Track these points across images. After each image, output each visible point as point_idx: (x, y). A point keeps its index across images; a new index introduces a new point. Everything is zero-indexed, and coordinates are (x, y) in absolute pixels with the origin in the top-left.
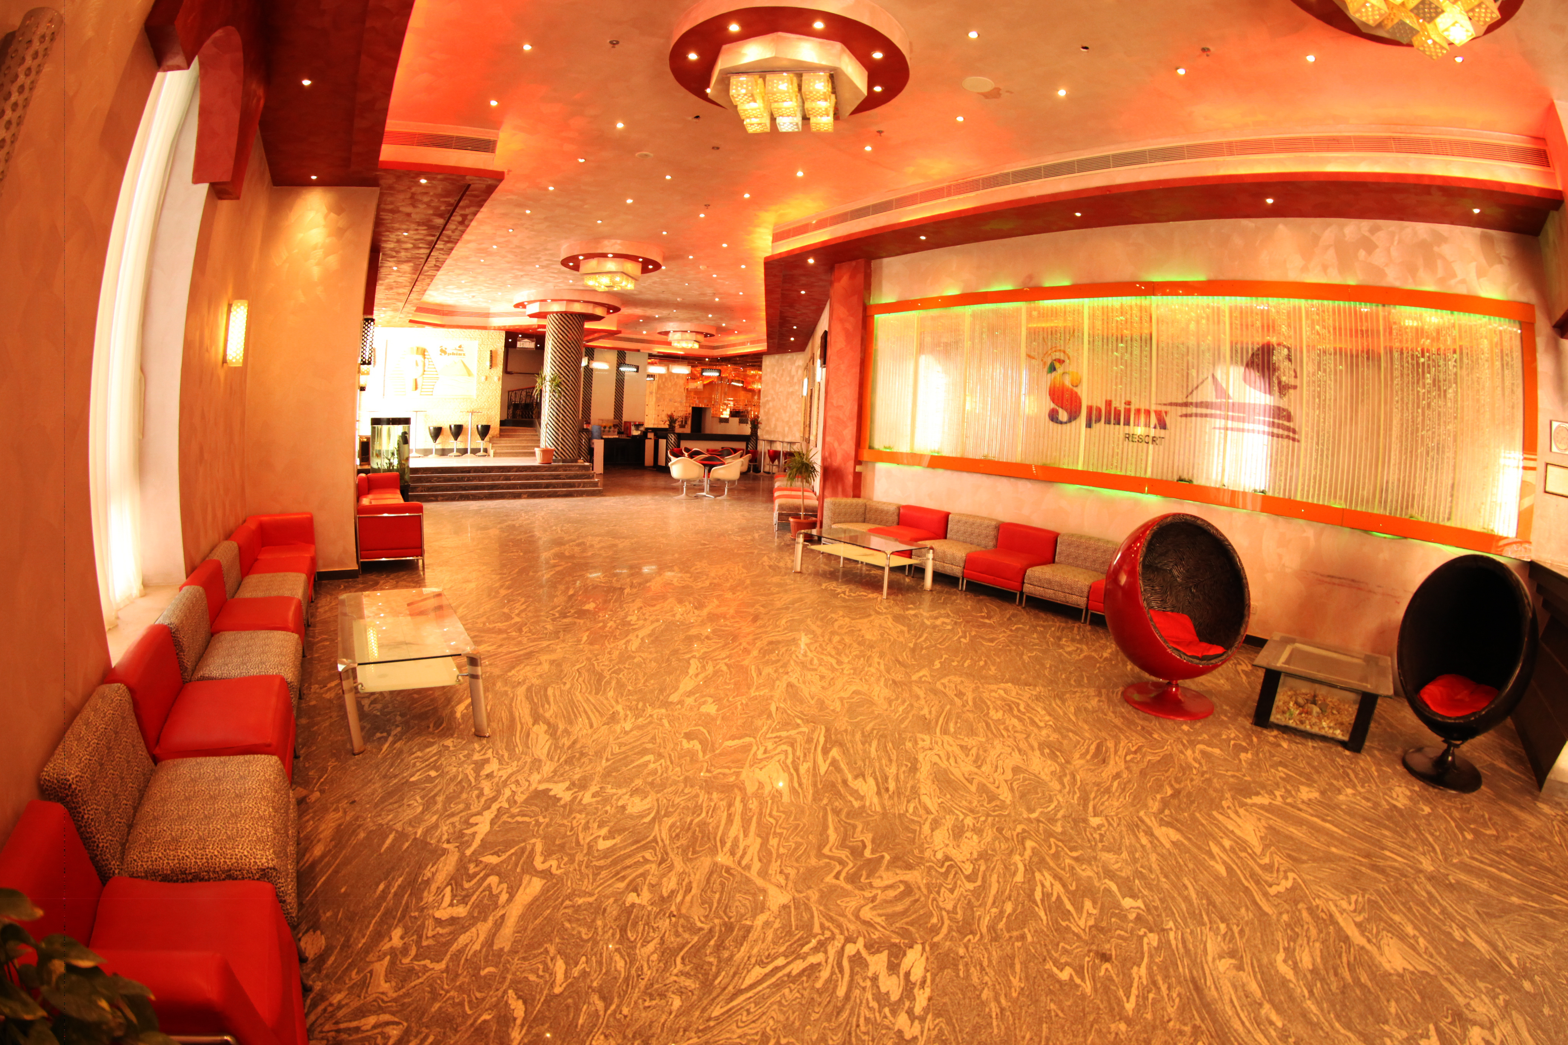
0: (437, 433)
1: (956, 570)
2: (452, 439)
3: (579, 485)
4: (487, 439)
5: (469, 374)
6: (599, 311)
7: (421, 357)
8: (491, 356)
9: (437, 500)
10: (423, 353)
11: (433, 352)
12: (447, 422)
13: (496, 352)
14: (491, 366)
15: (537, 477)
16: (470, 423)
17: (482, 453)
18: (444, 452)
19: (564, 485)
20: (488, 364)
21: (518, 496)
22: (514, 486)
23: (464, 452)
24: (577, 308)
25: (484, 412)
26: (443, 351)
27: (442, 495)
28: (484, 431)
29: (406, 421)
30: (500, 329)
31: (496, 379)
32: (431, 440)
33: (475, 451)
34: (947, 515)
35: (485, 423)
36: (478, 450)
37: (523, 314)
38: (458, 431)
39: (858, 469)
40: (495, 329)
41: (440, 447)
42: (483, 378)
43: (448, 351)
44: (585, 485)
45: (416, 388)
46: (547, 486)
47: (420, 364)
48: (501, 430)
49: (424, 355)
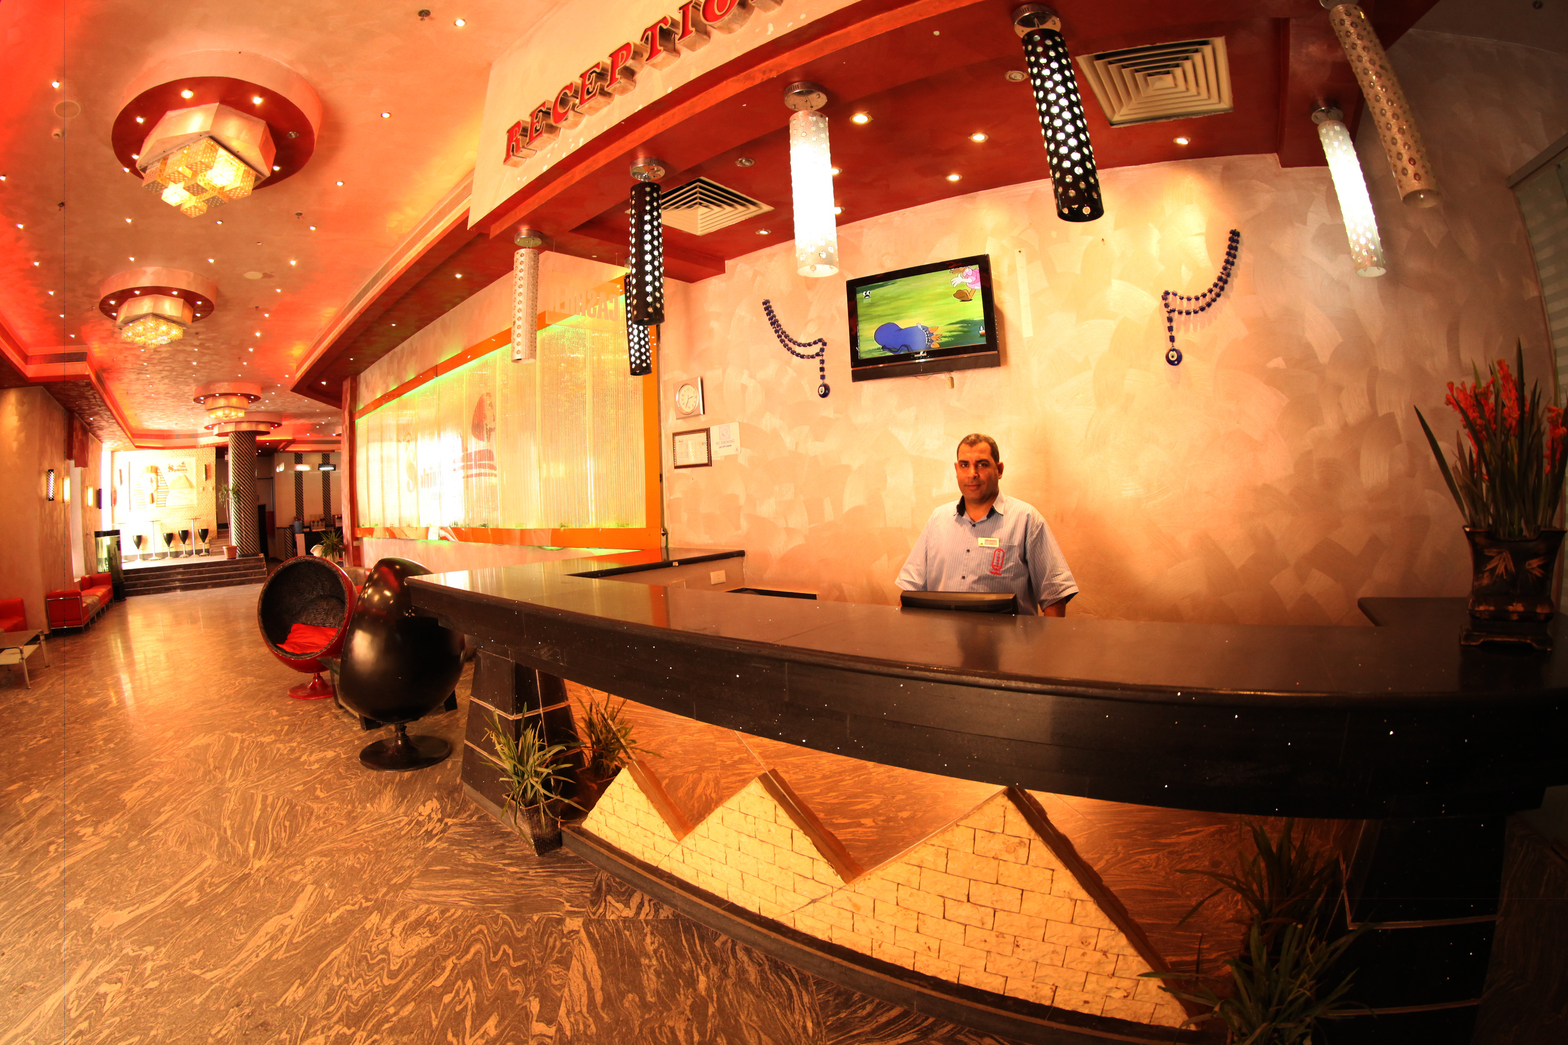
0: (170, 538)
2: (181, 544)
3: (252, 573)
4: (207, 541)
5: (191, 486)
6: (262, 428)
7: (153, 475)
8: (206, 470)
9: (149, 594)
10: (156, 470)
11: (163, 470)
12: (177, 529)
13: (210, 465)
14: (207, 478)
15: (222, 571)
16: (194, 528)
17: (204, 553)
18: (176, 555)
19: (240, 575)
20: (204, 476)
21: (205, 587)
22: (204, 579)
23: (190, 553)
24: (245, 427)
25: (203, 518)
26: (171, 468)
27: (153, 589)
28: (204, 534)
29: (117, 533)
30: (208, 446)
31: (211, 488)
32: (166, 544)
33: (199, 552)
35: (205, 528)
36: (201, 551)
37: (211, 434)
38: (185, 535)
39: (355, 543)
40: (204, 446)
41: (173, 550)
42: (201, 489)
43: (175, 468)
44: (256, 574)
45: (153, 501)
46: (228, 577)
47: (154, 480)
48: (218, 533)
49: (156, 472)
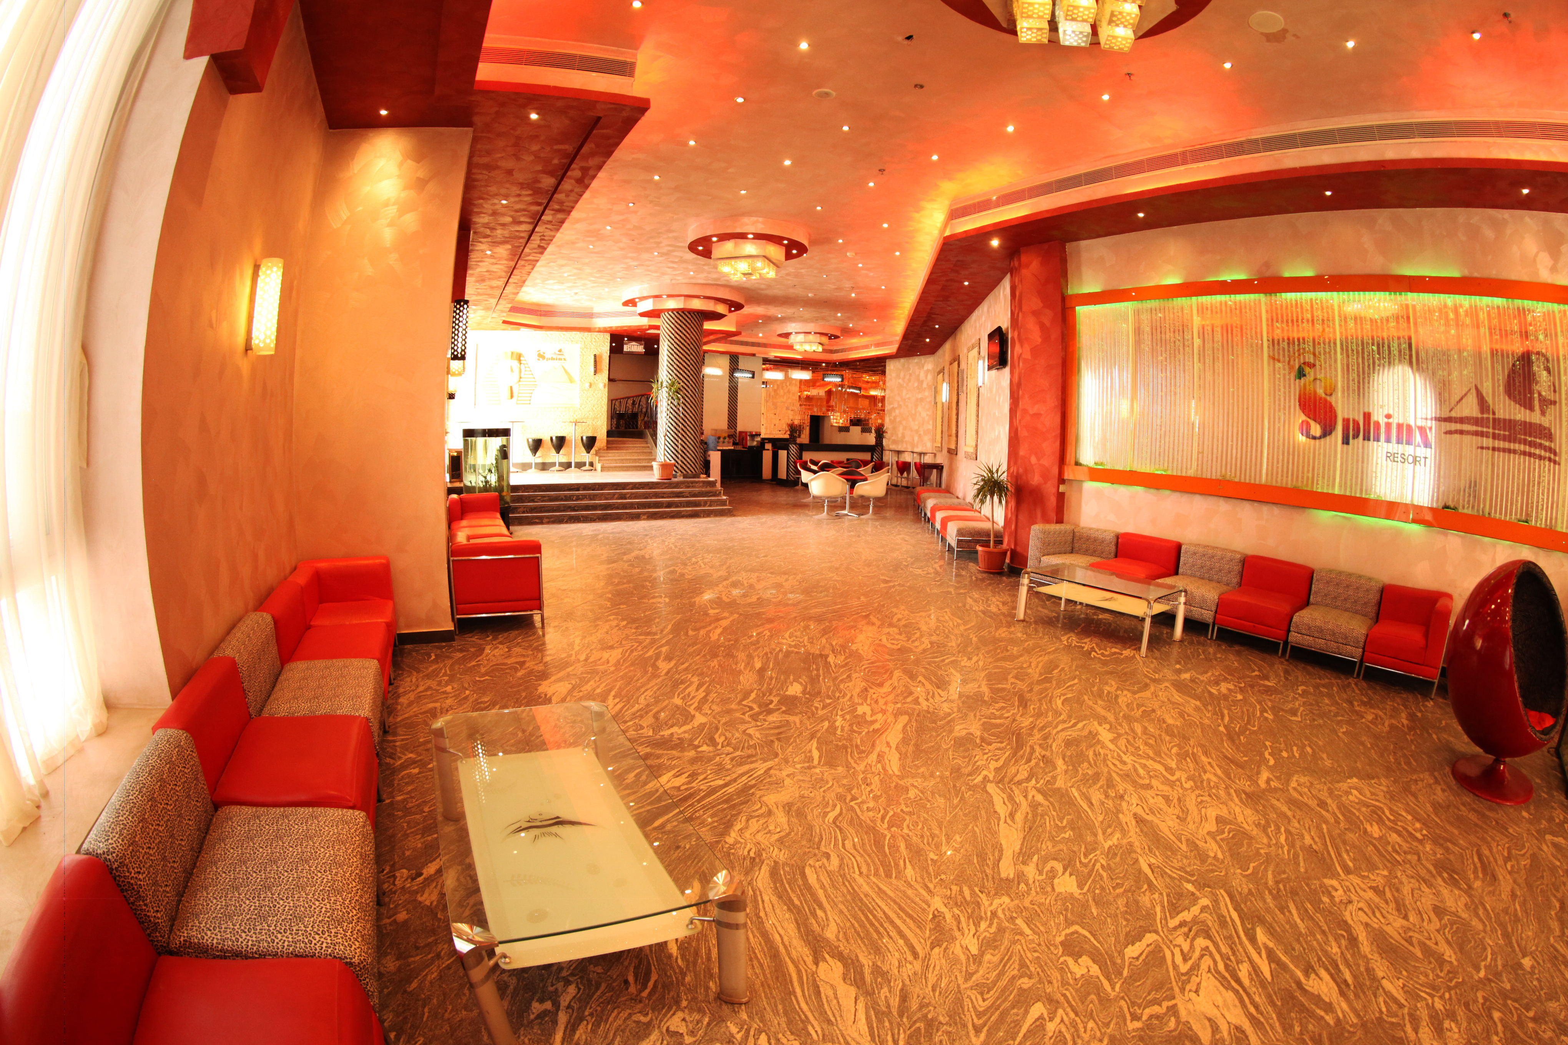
0: (537, 445)
1: (1207, 616)
2: (553, 452)
3: (705, 503)
4: (593, 451)
5: (571, 380)
6: (721, 309)
7: (516, 362)
8: (595, 361)
9: (542, 523)
10: (519, 357)
11: (530, 357)
12: (547, 434)
13: (601, 356)
14: (595, 372)
15: (656, 495)
16: (574, 434)
17: (587, 467)
18: (544, 467)
19: (688, 504)
20: (592, 369)
21: (636, 517)
22: (631, 506)
23: (568, 465)
24: (697, 304)
25: (590, 422)
26: (541, 356)
27: (547, 517)
28: (590, 443)
29: (505, 433)
30: (604, 331)
31: (601, 386)
32: (529, 453)
33: (580, 465)
34: (1178, 547)
35: (590, 435)
36: (584, 464)
37: (632, 314)
38: (560, 443)
39: (1062, 488)
40: (599, 331)
41: (540, 460)
42: (587, 385)
43: (546, 356)
44: (712, 503)
45: (512, 397)
46: (669, 505)
47: (516, 370)
48: (608, 442)
49: (520, 360)
